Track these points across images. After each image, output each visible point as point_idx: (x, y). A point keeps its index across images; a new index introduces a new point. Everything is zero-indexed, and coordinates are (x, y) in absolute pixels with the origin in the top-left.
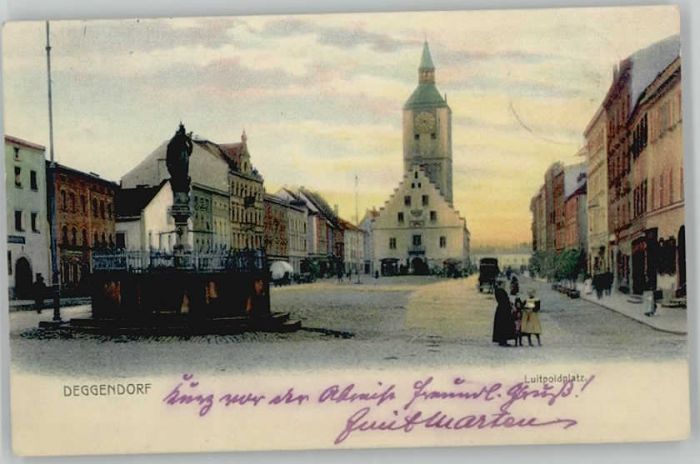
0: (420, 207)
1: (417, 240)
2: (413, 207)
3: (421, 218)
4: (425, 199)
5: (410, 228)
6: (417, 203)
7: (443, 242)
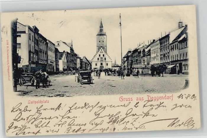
0: (102, 57)
1: (102, 64)
2: (101, 57)
3: (102, 59)
4: (103, 55)
5: (100, 61)
6: (102, 56)
7: (107, 64)
